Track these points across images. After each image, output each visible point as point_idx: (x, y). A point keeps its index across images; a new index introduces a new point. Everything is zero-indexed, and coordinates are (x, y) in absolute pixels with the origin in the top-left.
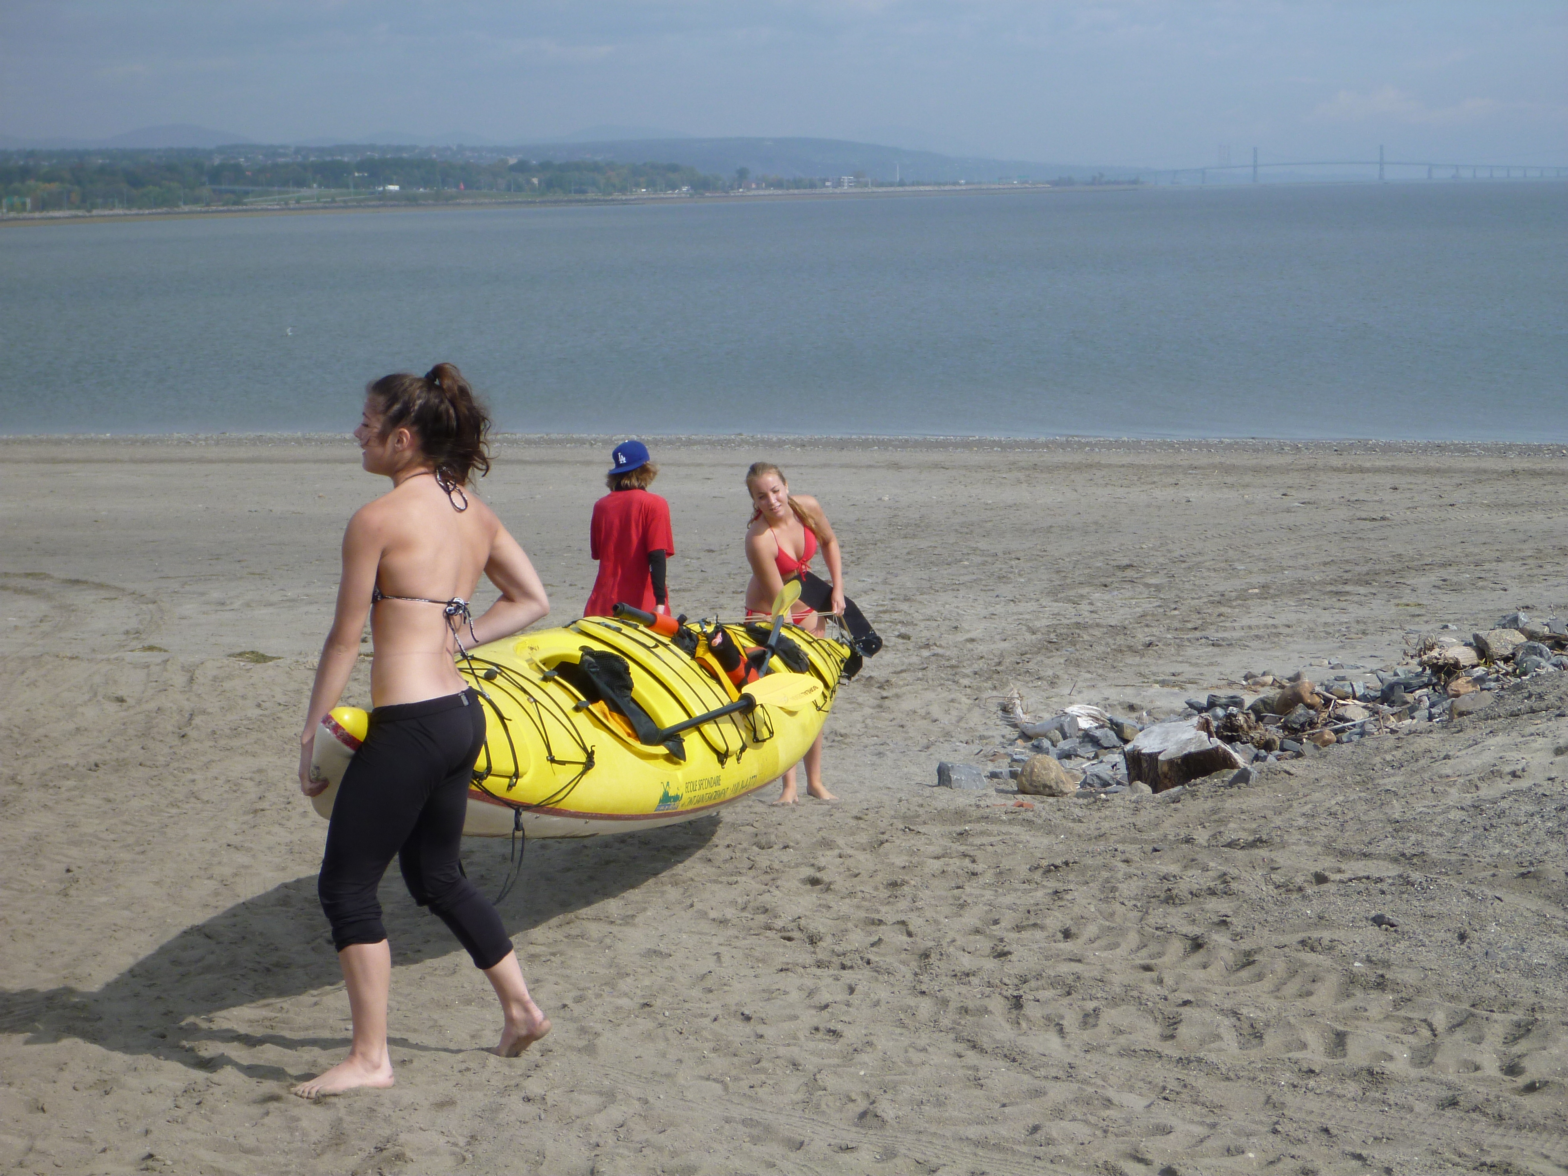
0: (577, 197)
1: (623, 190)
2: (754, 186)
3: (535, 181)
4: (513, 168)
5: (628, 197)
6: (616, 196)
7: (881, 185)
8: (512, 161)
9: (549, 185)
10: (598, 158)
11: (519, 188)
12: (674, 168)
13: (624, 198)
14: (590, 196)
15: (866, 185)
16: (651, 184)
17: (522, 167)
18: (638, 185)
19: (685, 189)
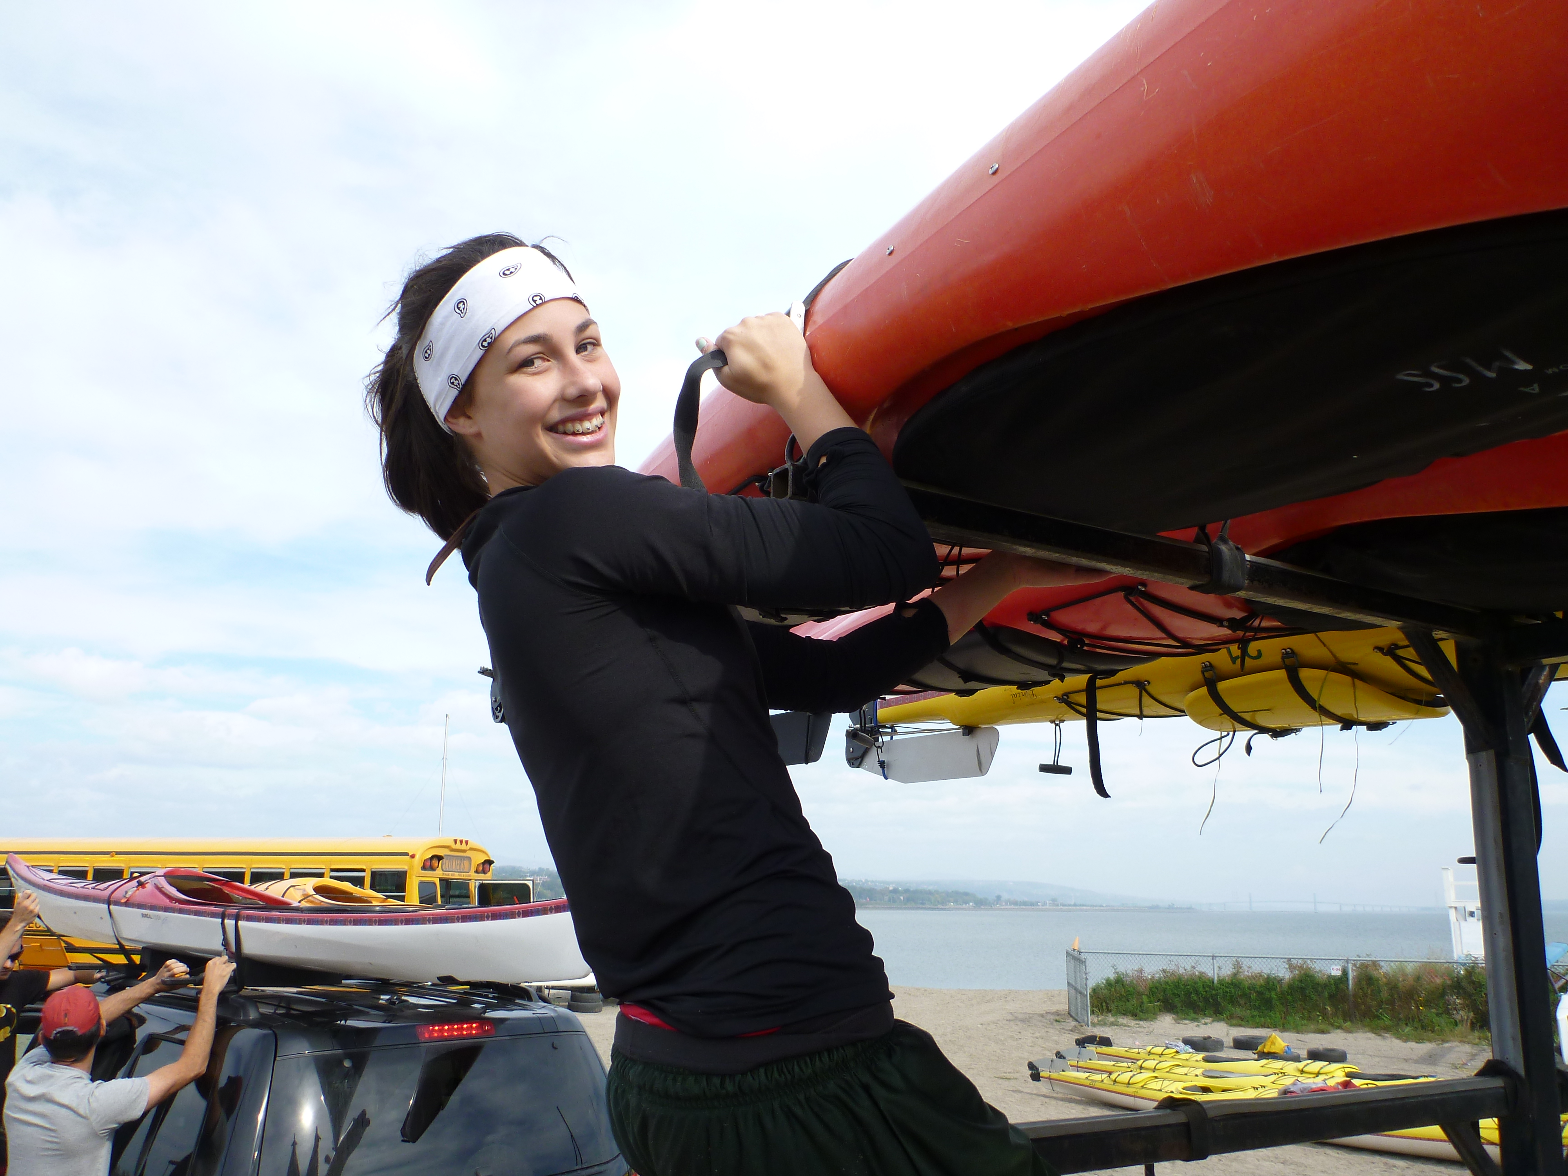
0: (921, 906)
1: (943, 904)
2: (1004, 904)
3: (902, 898)
4: (891, 891)
5: (945, 907)
6: (940, 906)
7: (1065, 905)
8: (891, 888)
9: (908, 900)
10: (930, 888)
11: (894, 901)
12: (966, 894)
13: (943, 907)
14: (928, 906)
15: (1058, 905)
16: (956, 902)
17: (895, 891)
18: (949, 902)
19: (971, 904)
